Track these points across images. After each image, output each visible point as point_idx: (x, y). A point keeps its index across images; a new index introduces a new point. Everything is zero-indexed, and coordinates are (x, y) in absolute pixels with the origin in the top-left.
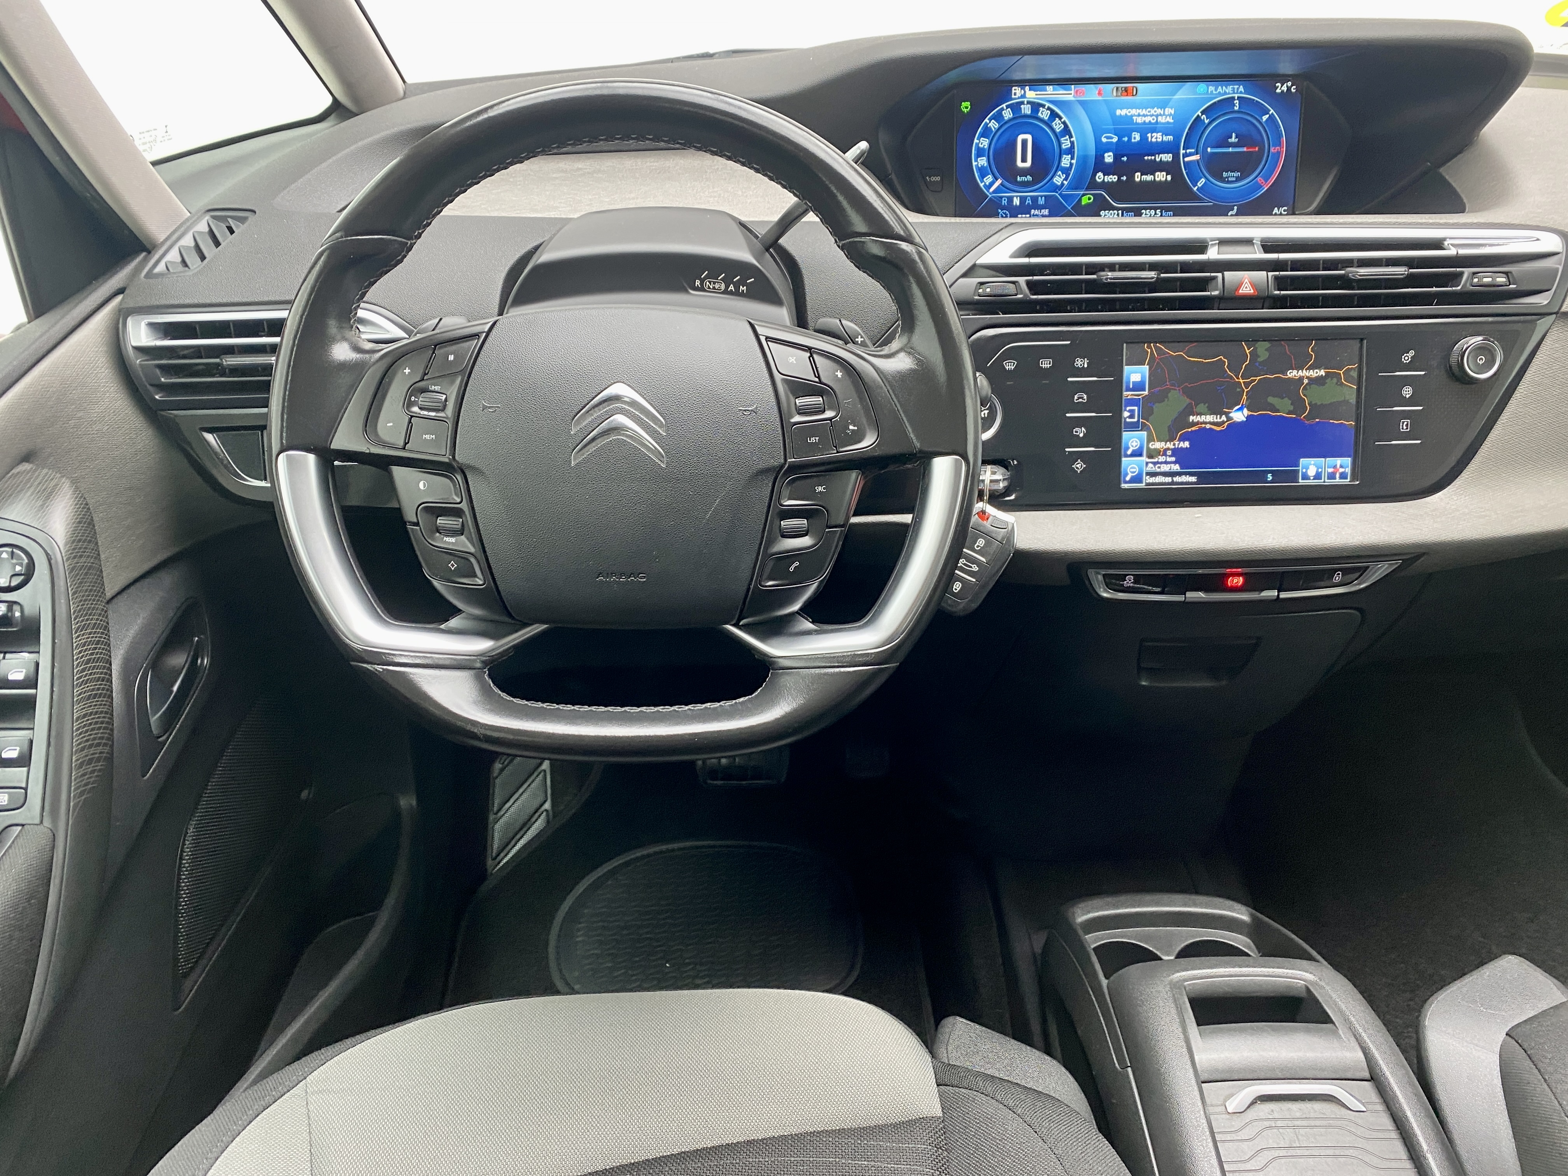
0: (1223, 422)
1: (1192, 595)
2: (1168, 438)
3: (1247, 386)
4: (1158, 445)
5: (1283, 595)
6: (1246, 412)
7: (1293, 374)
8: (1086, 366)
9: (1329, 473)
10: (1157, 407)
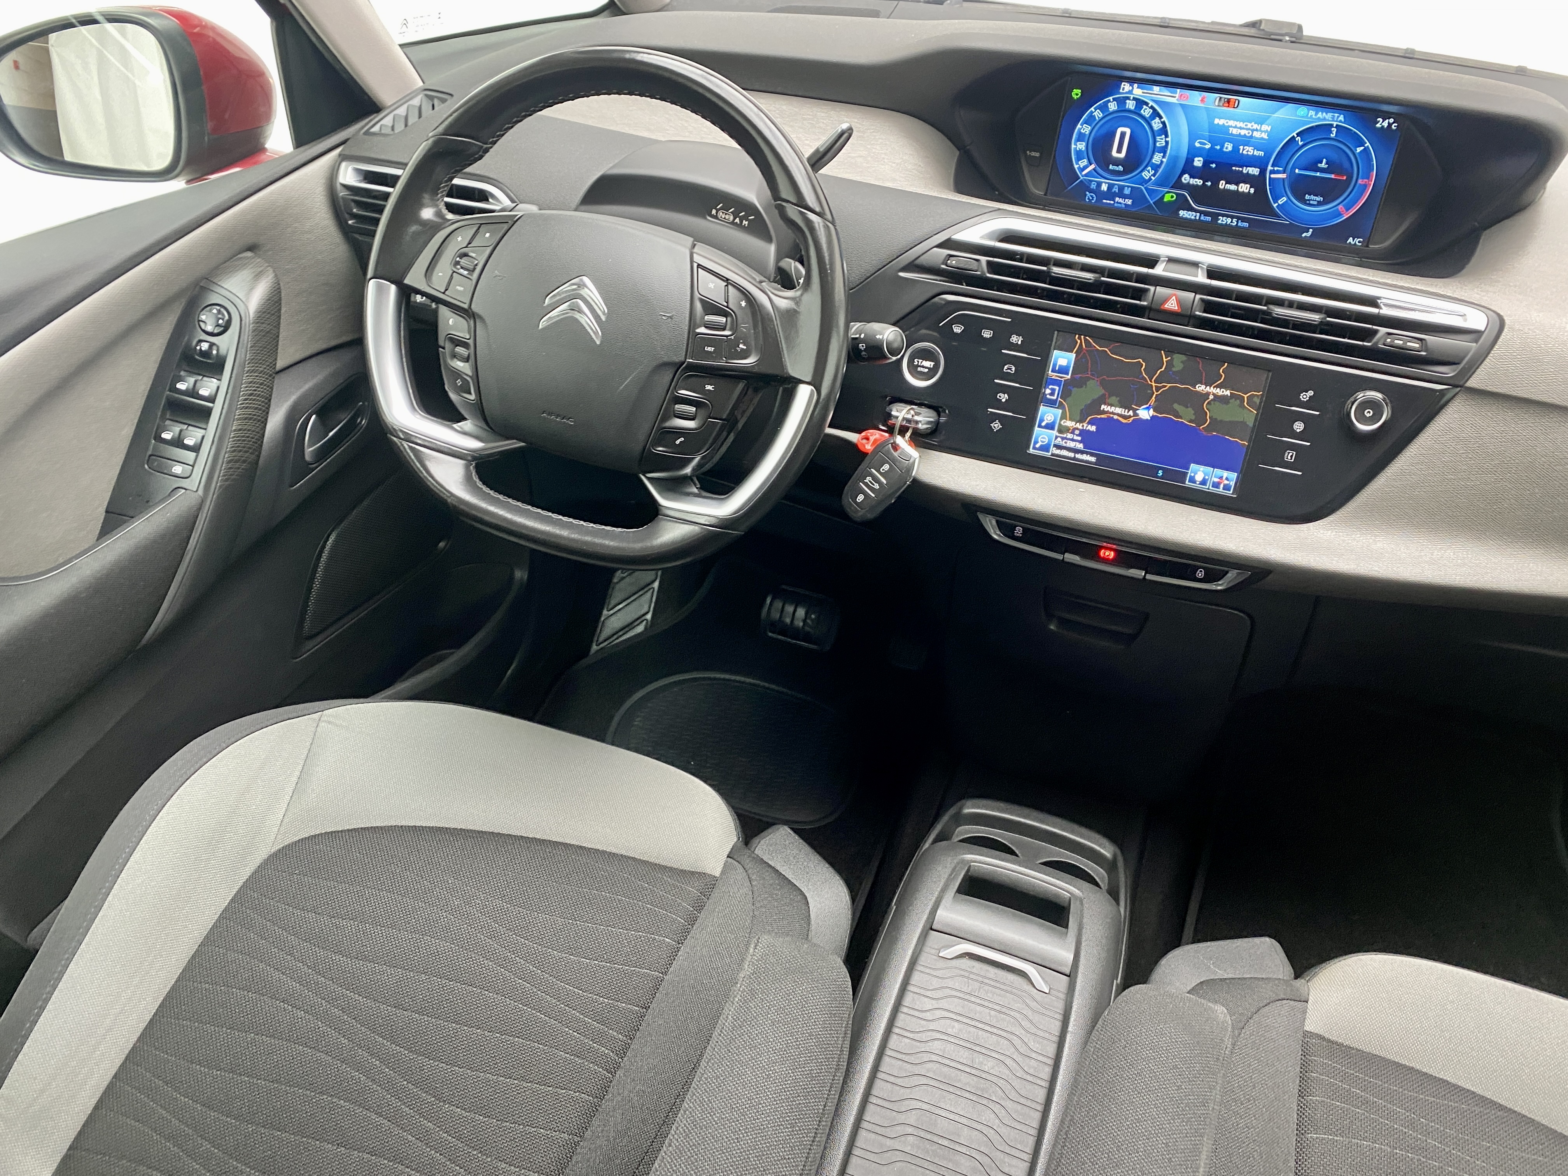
0: (1130, 417)
1: (1070, 557)
2: (1078, 418)
3: (1158, 389)
4: (1069, 424)
5: (1149, 577)
6: (1151, 412)
7: (1201, 388)
8: (1020, 343)
9: (1214, 483)
10: (1075, 390)
